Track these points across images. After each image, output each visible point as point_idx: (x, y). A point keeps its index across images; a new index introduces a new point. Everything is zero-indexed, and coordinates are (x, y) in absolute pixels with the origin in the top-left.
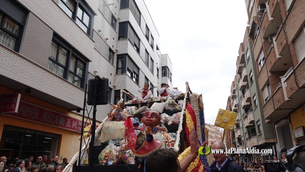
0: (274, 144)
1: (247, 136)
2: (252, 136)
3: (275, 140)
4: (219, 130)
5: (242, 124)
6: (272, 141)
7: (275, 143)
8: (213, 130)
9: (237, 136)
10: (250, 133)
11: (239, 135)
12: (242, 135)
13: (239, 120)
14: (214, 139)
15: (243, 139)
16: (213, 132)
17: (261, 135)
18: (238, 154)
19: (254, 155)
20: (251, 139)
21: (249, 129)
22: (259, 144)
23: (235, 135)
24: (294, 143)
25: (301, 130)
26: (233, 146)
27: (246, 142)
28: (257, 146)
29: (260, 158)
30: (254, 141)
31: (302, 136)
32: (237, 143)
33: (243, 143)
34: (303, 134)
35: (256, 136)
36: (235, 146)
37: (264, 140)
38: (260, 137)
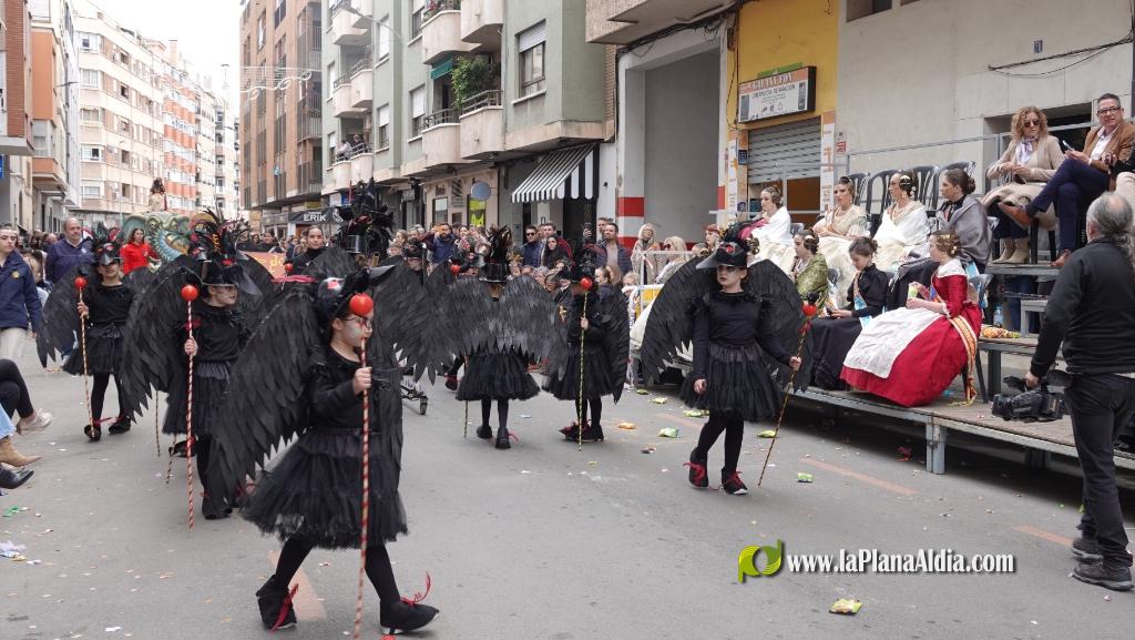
0: (595, 146)
1: (422, 105)
2: (467, 104)
3: (604, 130)
4: (184, 74)
5: (397, 44)
6: (589, 132)
7: (601, 141)
8: (160, 70)
9: (338, 101)
10: (462, 87)
11: (364, 97)
12: (385, 94)
13: (377, 18)
15: (385, 118)
16: (156, 81)
17: (535, 101)
18: (327, 196)
19: (434, 201)
20: (458, 121)
21: (455, 67)
22: (509, 147)
23: (324, 100)
24: (728, 146)
25: (797, 84)
26: (297, 158)
27: (407, 137)
28: (496, 153)
29: (474, 217)
30: (483, 131)
31: (797, 110)
32: (334, 142)
33: (382, 142)
34: (802, 101)
35: (497, 107)
36: (310, 158)
37: (559, 124)
38: (526, 109)
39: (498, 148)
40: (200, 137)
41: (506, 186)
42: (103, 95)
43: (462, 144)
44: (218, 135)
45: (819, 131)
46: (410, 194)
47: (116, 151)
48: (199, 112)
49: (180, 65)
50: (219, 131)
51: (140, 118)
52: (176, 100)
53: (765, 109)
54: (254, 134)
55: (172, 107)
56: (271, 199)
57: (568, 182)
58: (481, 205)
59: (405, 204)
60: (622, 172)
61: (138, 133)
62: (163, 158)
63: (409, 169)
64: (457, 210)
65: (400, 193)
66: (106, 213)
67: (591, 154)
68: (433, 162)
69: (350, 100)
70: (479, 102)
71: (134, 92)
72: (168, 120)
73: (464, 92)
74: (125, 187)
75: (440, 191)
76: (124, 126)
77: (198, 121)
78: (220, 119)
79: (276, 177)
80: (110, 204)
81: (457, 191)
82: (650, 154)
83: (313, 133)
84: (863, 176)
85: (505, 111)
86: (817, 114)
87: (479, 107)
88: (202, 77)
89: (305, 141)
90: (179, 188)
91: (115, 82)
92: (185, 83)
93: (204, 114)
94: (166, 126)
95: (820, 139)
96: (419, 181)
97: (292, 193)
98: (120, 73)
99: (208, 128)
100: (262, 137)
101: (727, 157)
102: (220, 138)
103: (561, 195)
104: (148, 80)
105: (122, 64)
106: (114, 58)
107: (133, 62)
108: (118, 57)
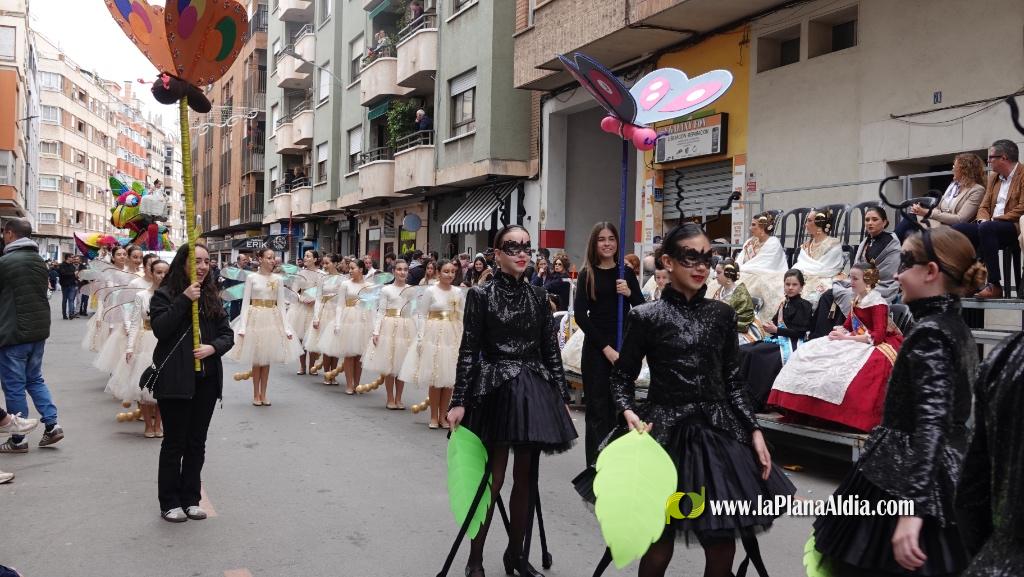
0: (520, 183)
2: (402, 143)
3: (528, 168)
4: (138, 112)
5: (337, 87)
6: (515, 169)
7: (526, 178)
8: (115, 107)
9: (281, 137)
10: (397, 127)
11: (304, 135)
12: (323, 133)
13: (319, 64)
14: (114, 152)
15: (324, 154)
16: (111, 116)
17: (466, 141)
18: (268, 226)
19: (367, 231)
20: (392, 158)
21: (391, 109)
22: (439, 183)
23: (268, 137)
24: (645, 184)
25: (710, 129)
26: (240, 190)
27: (344, 172)
28: (427, 188)
29: (405, 246)
30: (416, 168)
31: (710, 152)
32: (275, 176)
33: (321, 176)
34: (715, 144)
35: (429, 146)
36: (253, 189)
37: (487, 162)
38: (457, 148)
39: (430, 183)
40: (150, 170)
41: (436, 219)
42: (61, 130)
43: (396, 179)
44: (166, 168)
45: (731, 172)
46: (346, 225)
47: (72, 181)
48: (149, 147)
49: (133, 104)
50: (167, 165)
51: (95, 151)
52: (129, 136)
53: (680, 151)
54: (201, 167)
55: (125, 142)
56: (215, 227)
57: (494, 215)
58: (411, 235)
59: (340, 234)
60: (545, 206)
61: (92, 165)
63: (345, 201)
64: (389, 240)
65: (337, 222)
66: (60, 238)
67: (516, 190)
68: (368, 195)
69: (292, 138)
70: (413, 142)
71: (90, 128)
72: (122, 154)
73: (398, 131)
74: (79, 215)
75: (374, 223)
76: (80, 159)
77: (148, 155)
78: (169, 154)
79: (220, 208)
80: (64, 230)
81: (390, 222)
82: (571, 192)
83: (256, 168)
84: (778, 213)
85: (437, 149)
86: (728, 156)
87: (412, 145)
88: (153, 116)
89: (248, 175)
91: (73, 118)
92: (138, 121)
93: (154, 149)
94: (119, 160)
95: (731, 179)
96: (355, 213)
97: (234, 222)
98: (77, 110)
99: (157, 162)
100: (208, 171)
101: (644, 196)
102: (168, 171)
103: (488, 227)
104: (104, 117)
105: (81, 102)
106: (72, 96)
107: (91, 100)
108: (77, 95)
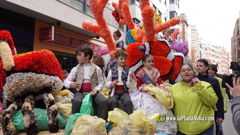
8: (220, 51)
42: (209, 57)
48: (228, 58)
49: (225, 50)
55: (223, 57)
62: (221, 66)
71: (215, 56)
72: (222, 60)
90: (224, 71)
91: (211, 55)
92: (225, 53)
94: (221, 61)
104: (218, 53)
105: (213, 52)
106: (211, 51)
107: (215, 51)
108: (212, 50)
